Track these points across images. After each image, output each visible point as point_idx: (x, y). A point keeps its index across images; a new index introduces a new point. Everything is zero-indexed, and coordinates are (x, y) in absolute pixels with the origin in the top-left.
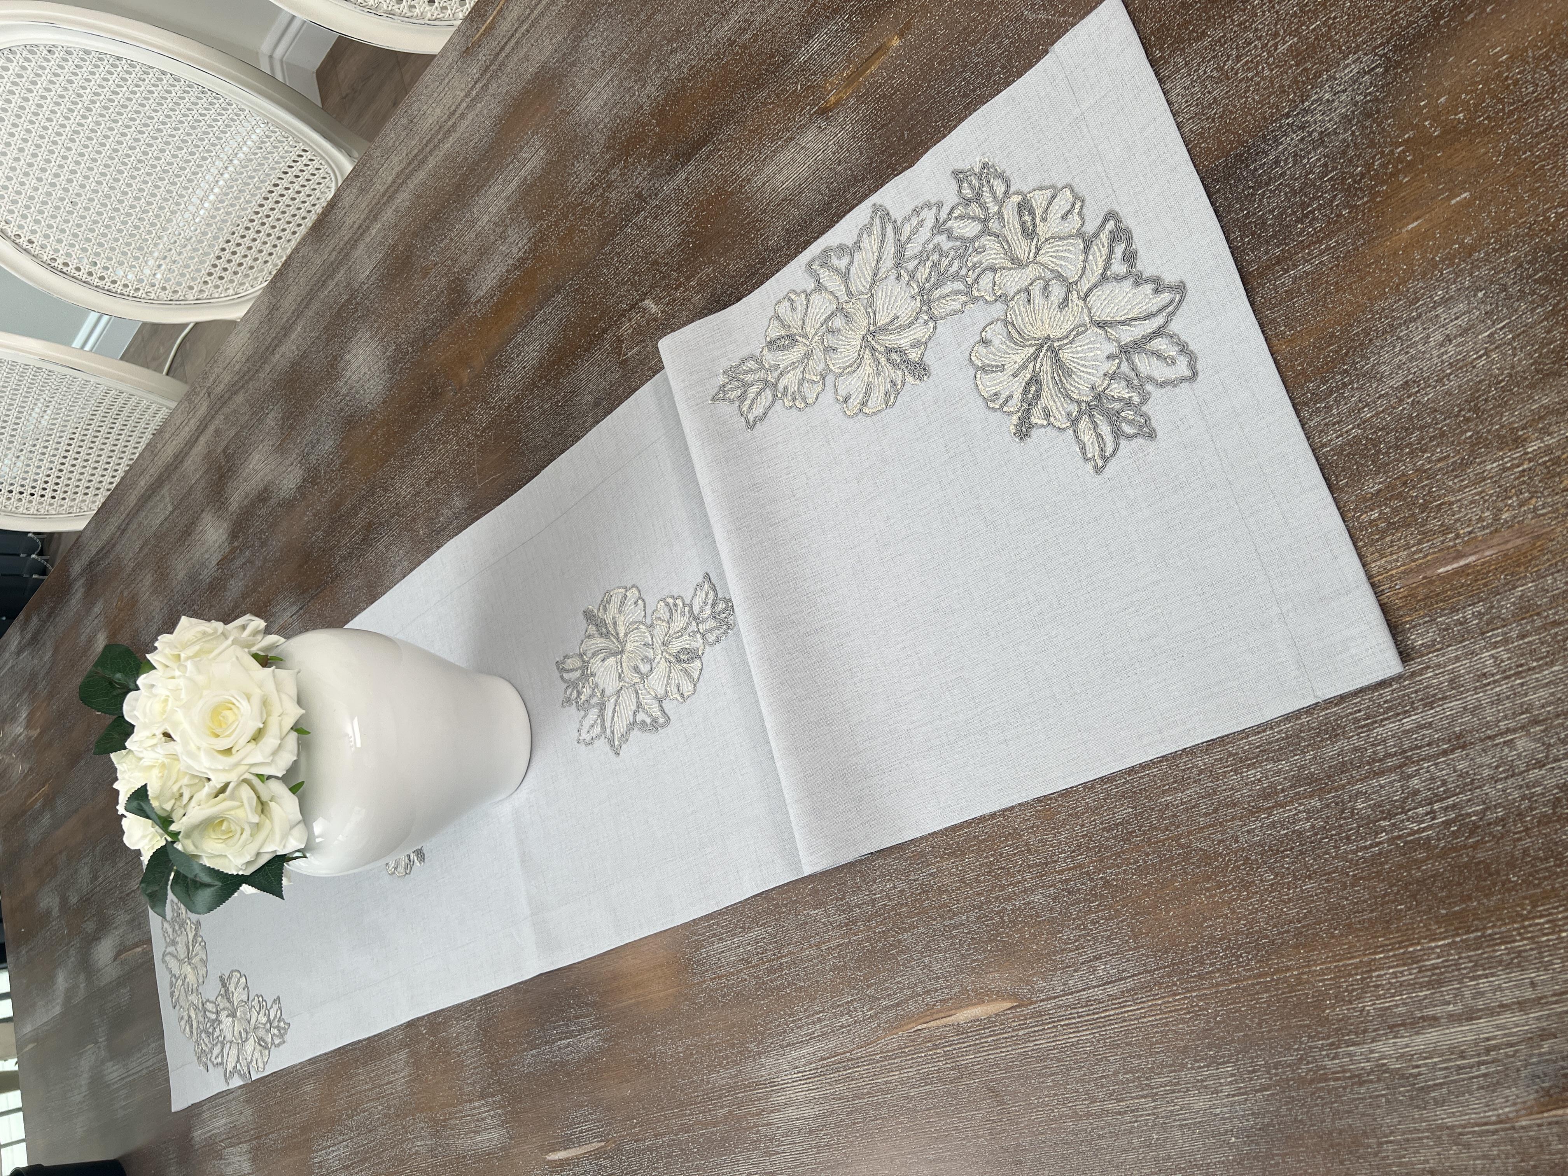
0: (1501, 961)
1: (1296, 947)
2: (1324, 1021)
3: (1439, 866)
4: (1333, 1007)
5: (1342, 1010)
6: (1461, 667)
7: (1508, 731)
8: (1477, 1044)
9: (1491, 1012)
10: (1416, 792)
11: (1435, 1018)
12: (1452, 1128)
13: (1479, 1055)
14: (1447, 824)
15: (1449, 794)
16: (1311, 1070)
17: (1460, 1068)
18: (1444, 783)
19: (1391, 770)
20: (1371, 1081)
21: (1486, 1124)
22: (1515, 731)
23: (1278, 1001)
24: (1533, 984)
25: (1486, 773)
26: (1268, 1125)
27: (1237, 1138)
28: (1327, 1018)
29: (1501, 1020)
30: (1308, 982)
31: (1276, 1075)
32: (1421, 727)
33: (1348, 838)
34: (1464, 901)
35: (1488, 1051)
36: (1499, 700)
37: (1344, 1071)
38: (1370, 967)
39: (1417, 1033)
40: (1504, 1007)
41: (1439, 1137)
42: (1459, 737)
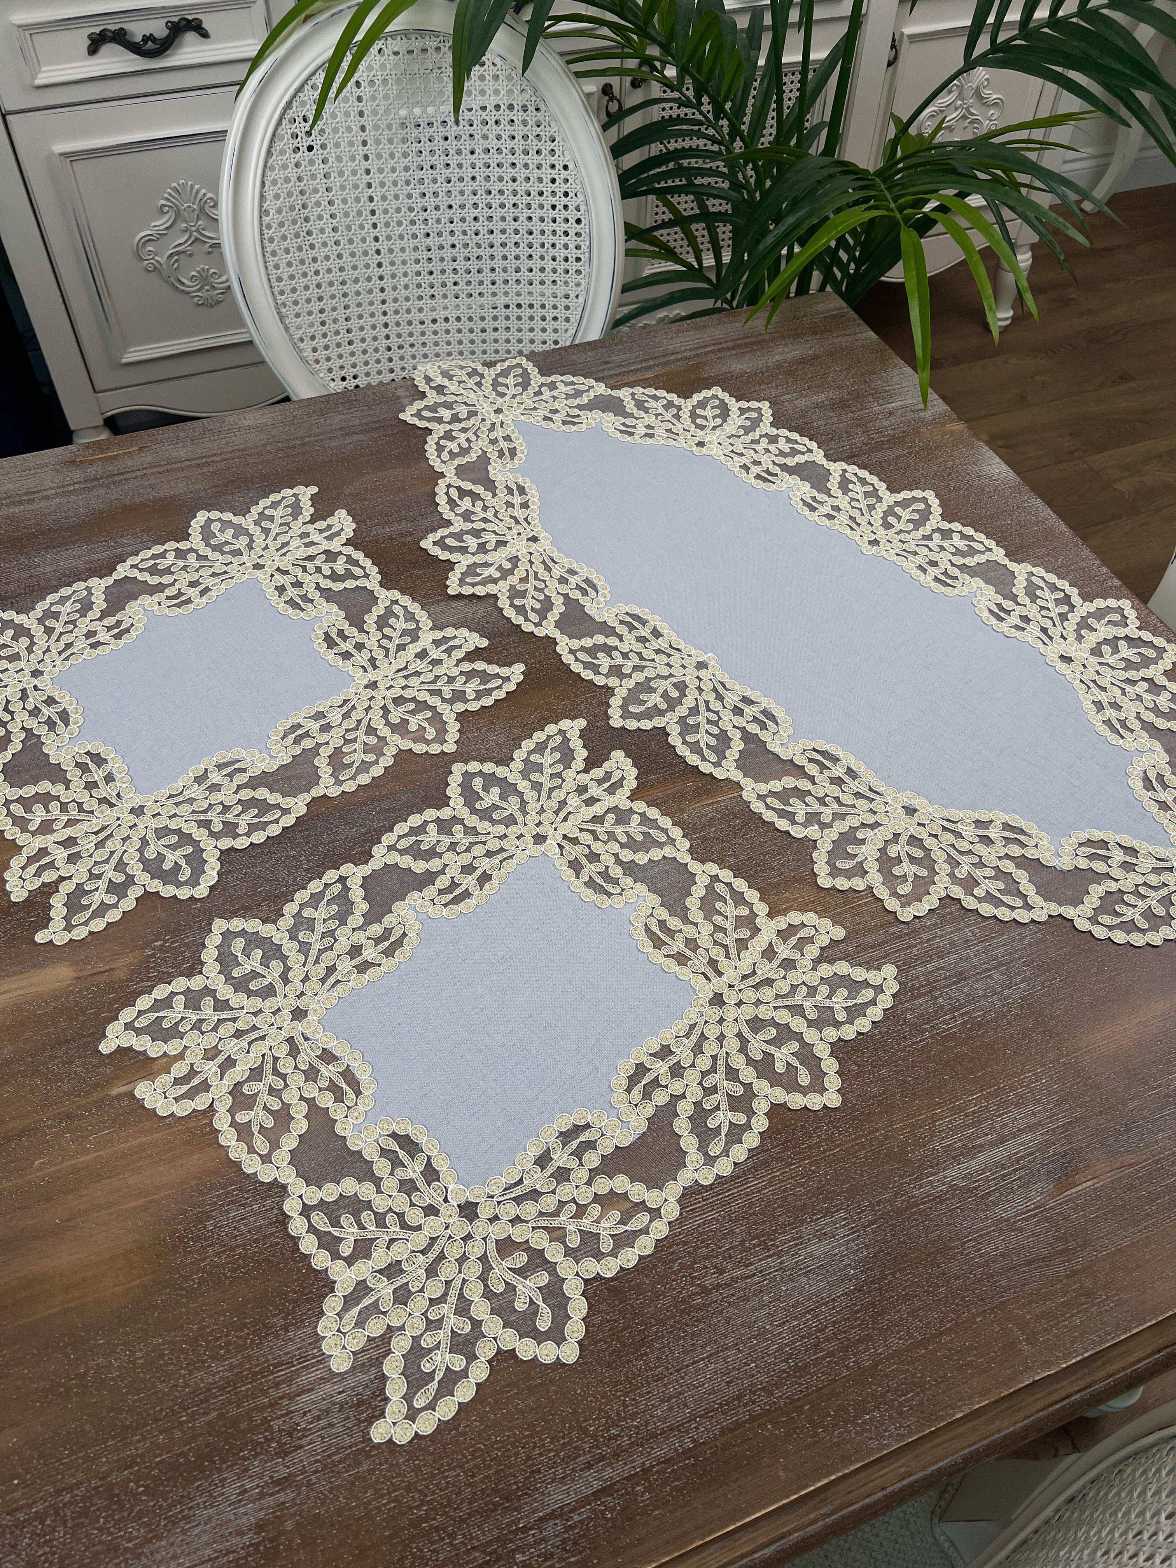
0: (1012, 1103)
1: (881, 1113)
2: (908, 1163)
3: (965, 1049)
4: (913, 1151)
5: (919, 1153)
6: (955, 936)
7: (988, 970)
8: (1010, 1158)
9: (1014, 1135)
10: (942, 1007)
11: (981, 1146)
12: (1008, 1220)
13: (1013, 1165)
14: (964, 1023)
15: (963, 1006)
16: (904, 1201)
17: (1003, 1176)
18: (958, 1000)
19: (925, 994)
20: (949, 1199)
21: (1028, 1211)
22: (990, 970)
23: (873, 1154)
24: (1034, 1114)
25: (980, 993)
26: (879, 1252)
27: (855, 1269)
28: (910, 1160)
29: (1021, 1139)
30: (893, 1137)
31: (879, 1210)
32: (938, 969)
33: (905, 1037)
34: (983, 1069)
35: (1018, 1160)
36: (978, 954)
37: (929, 1196)
38: (933, 1119)
39: (972, 1159)
40: (1022, 1131)
41: (1001, 1229)
42: (961, 973)
